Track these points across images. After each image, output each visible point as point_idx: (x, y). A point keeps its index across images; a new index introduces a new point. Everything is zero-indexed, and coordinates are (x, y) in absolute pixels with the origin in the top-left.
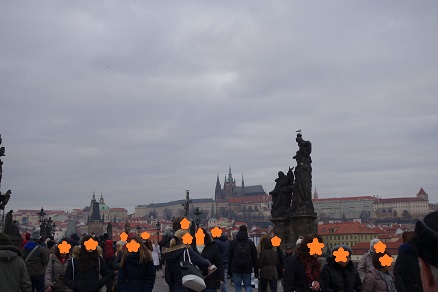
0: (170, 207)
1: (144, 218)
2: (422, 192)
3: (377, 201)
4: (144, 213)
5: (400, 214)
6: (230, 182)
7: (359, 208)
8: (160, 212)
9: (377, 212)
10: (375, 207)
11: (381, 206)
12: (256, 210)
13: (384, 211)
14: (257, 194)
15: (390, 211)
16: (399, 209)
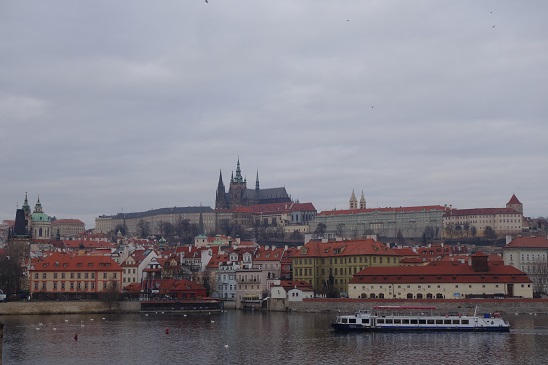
0: (147, 219)
1: (108, 235)
2: (514, 200)
3: (449, 212)
4: (109, 227)
5: (480, 232)
6: (238, 182)
7: (423, 222)
8: (132, 227)
9: (449, 229)
10: (446, 221)
11: (454, 220)
12: (274, 223)
13: (458, 227)
14: (277, 200)
15: (467, 226)
16: (480, 224)
